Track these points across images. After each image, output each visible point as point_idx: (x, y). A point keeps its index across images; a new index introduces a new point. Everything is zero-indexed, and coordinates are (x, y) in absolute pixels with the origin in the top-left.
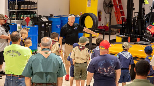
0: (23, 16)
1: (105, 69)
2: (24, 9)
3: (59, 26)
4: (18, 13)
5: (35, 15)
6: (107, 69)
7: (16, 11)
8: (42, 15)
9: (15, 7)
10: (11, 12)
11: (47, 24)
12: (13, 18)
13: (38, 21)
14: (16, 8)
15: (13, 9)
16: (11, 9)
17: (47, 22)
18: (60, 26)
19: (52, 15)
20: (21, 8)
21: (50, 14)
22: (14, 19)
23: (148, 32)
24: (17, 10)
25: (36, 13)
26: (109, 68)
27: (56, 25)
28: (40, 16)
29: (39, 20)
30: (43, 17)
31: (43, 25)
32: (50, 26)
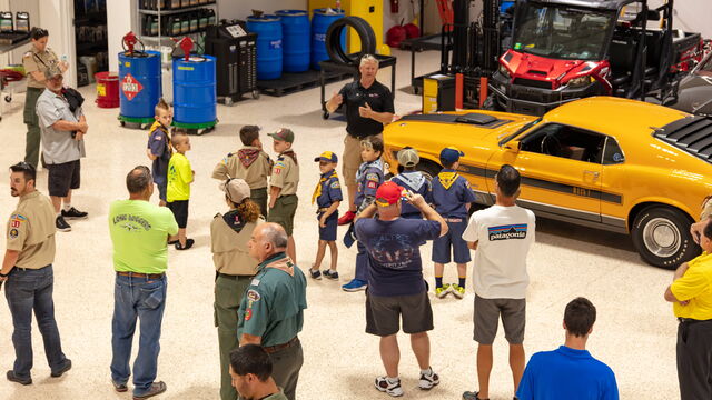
0: (178, 24)
1: (388, 255)
2: (181, 7)
3: (277, 44)
4: (165, 20)
5: (212, 18)
6: (393, 256)
7: (159, 13)
8: (229, 20)
9: (156, 4)
10: (147, 15)
11: (243, 43)
12: (153, 31)
13: (218, 36)
14: (159, 6)
15: (151, 9)
16: (146, 8)
17: (242, 39)
18: (280, 42)
19: (257, 14)
20: (173, 5)
21: (254, 11)
22: (156, 35)
23: (503, 69)
24: (162, 9)
25: (213, 14)
26: (397, 254)
27: (270, 41)
28: (224, 21)
29: (221, 32)
30: (234, 24)
31: (233, 48)
32: (252, 46)
